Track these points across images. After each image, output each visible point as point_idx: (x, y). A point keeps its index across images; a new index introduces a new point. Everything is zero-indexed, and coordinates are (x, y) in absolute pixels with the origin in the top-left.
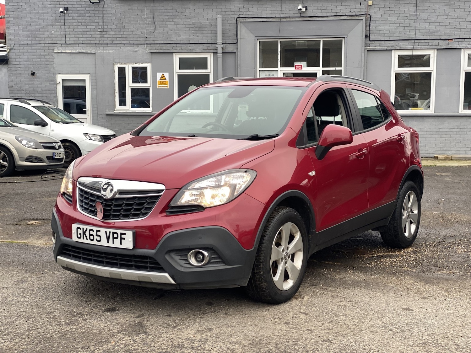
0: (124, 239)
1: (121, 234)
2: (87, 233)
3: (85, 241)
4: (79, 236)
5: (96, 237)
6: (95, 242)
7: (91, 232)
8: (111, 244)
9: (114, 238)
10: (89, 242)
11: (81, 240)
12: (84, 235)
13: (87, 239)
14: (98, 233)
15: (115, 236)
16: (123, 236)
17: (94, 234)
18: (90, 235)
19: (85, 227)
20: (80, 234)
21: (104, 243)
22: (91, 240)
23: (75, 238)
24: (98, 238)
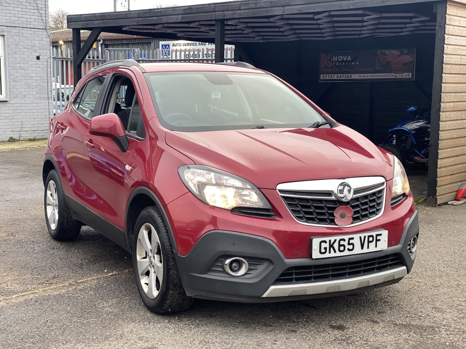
0: (379, 240)
1: (377, 235)
2: (336, 246)
3: (333, 254)
4: (323, 251)
5: (347, 247)
6: (346, 253)
7: (342, 243)
8: (365, 250)
9: (369, 242)
10: (338, 254)
11: (327, 255)
12: (332, 248)
13: (335, 252)
14: (351, 241)
15: (371, 239)
16: (378, 238)
17: (346, 243)
18: (340, 245)
19: (332, 239)
20: (325, 249)
21: (358, 250)
22: (340, 251)
23: (316, 254)
24: (351, 247)
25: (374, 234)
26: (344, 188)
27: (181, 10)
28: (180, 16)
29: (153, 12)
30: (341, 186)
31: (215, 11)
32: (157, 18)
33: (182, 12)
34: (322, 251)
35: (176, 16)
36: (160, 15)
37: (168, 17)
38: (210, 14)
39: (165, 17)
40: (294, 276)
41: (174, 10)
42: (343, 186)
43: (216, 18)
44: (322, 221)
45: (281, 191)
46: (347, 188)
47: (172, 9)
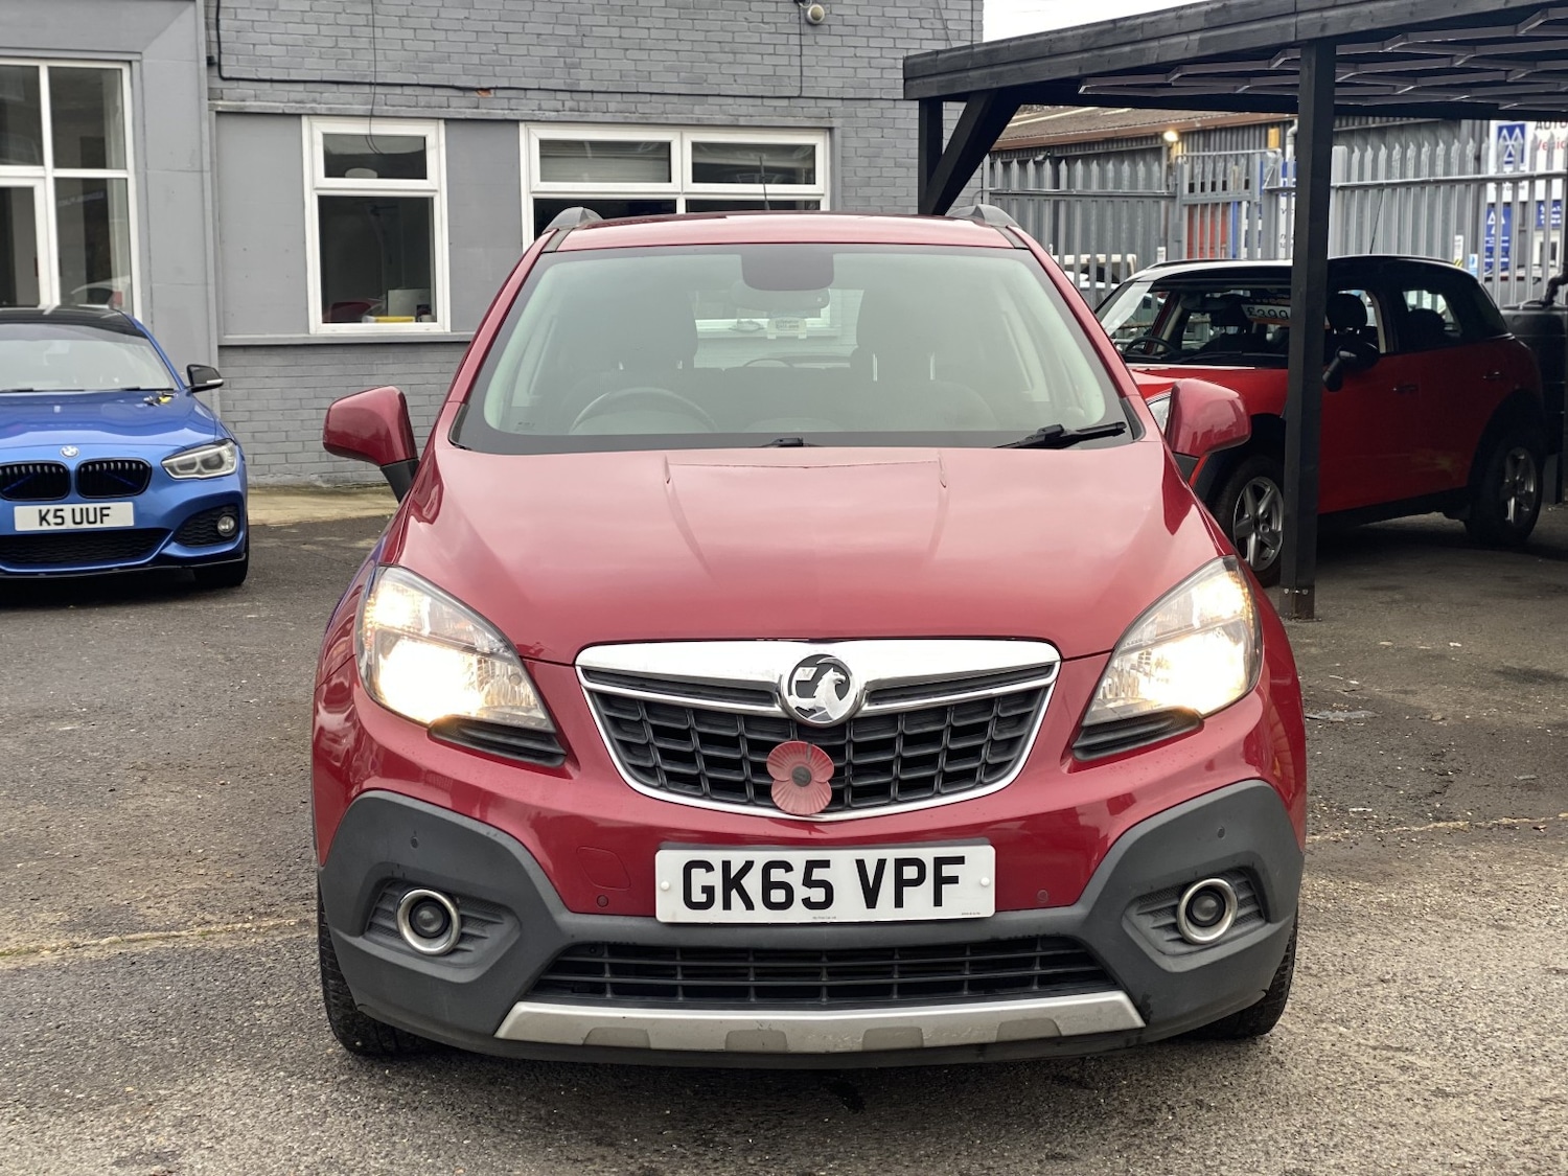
0: (954, 880)
1: (939, 862)
2: (753, 883)
3: (738, 914)
4: (698, 896)
5: (801, 892)
6: (798, 914)
7: (777, 875)
8: (885, 911)
9: (901, 883)
10: (762, 915)
11: (716, 914)
12: (734, 892)
13: (749, 905)
14: (818, 874)
15: (910, 872)
16: (948, 870)
17: (795, 878)
18: (768, 886)
19: (738, 858)
20: (709, 890)
21: (849, 907)
22: (770, 905)
23: (670, 907)
24: (818, 895)
25: (928, 854)
26: (817, 677)
27: (1198, 14)
28: (1196, 37)
29: (1121, 28)
30: (808, 669)
31: (1296, 13)
32: (1134, 47)
33: (1201, 23)
34: (694, 899)
35: (1184, 38)
36: (1140, 37)
37: (1163, 42)
38: (1282, 22)
39: (1155, 44)
40: (607, 977)
41: (1180, 18)
42: (815, 669)
43: (1300, 37)
44: (723, 789)
45: (589, 672)
46: (831, 676)
47: (1173, 14)
